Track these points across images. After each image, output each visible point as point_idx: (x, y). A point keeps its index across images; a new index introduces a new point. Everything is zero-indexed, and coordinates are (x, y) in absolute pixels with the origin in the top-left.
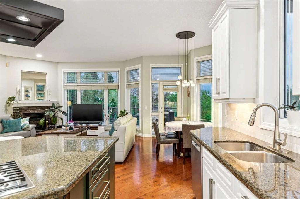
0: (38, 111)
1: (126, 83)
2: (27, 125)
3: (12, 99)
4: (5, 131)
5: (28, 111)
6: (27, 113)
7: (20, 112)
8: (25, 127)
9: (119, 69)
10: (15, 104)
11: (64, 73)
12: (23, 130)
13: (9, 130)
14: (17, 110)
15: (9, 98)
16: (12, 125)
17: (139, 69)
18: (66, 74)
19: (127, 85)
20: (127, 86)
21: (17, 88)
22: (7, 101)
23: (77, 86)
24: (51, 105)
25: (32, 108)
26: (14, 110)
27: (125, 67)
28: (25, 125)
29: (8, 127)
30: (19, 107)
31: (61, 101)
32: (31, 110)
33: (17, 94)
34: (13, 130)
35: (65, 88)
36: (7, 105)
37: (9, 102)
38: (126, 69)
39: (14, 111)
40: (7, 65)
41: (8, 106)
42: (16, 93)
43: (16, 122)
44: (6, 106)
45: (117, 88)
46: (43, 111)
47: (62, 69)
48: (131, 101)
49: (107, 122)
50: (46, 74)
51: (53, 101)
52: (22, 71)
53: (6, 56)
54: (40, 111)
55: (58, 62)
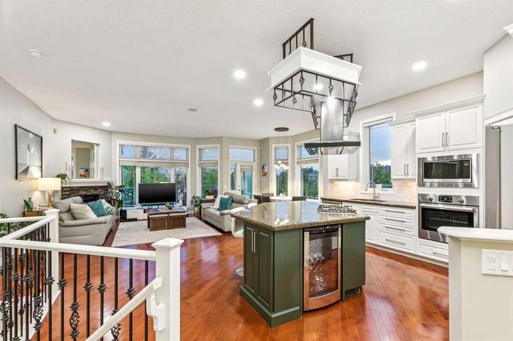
0: (91, 192)
1: (199, 161)
2: (110, 208)
7: (70, 193)
8: (109, 210)
9: (189, 147)
10: (67, 184)
14: (67, 191)
15: (57, 176)
16: (98, 209)
18: (121, 146)
19: (199, 163)
21: (66, 163)
23: (139, 162)
24: (106, 184)
25: (84, 189)
26: (63, 191)
27: (197, 145)
28: (108, 208)
30: (70, 187)
31: (116, 179)
33: (66, 170)
34: (101, 214)
35: (121, 165)
39: (64, 193)
45: (187, 166)
46: (96, 192)
47: (117, 141)
48: (202, 179)
49: (181, 202)
50: (97, 145)
51: (107, 179)
52: (72, 140)
53: (54, 119)
54: (93, 192)
55: (111, 132)
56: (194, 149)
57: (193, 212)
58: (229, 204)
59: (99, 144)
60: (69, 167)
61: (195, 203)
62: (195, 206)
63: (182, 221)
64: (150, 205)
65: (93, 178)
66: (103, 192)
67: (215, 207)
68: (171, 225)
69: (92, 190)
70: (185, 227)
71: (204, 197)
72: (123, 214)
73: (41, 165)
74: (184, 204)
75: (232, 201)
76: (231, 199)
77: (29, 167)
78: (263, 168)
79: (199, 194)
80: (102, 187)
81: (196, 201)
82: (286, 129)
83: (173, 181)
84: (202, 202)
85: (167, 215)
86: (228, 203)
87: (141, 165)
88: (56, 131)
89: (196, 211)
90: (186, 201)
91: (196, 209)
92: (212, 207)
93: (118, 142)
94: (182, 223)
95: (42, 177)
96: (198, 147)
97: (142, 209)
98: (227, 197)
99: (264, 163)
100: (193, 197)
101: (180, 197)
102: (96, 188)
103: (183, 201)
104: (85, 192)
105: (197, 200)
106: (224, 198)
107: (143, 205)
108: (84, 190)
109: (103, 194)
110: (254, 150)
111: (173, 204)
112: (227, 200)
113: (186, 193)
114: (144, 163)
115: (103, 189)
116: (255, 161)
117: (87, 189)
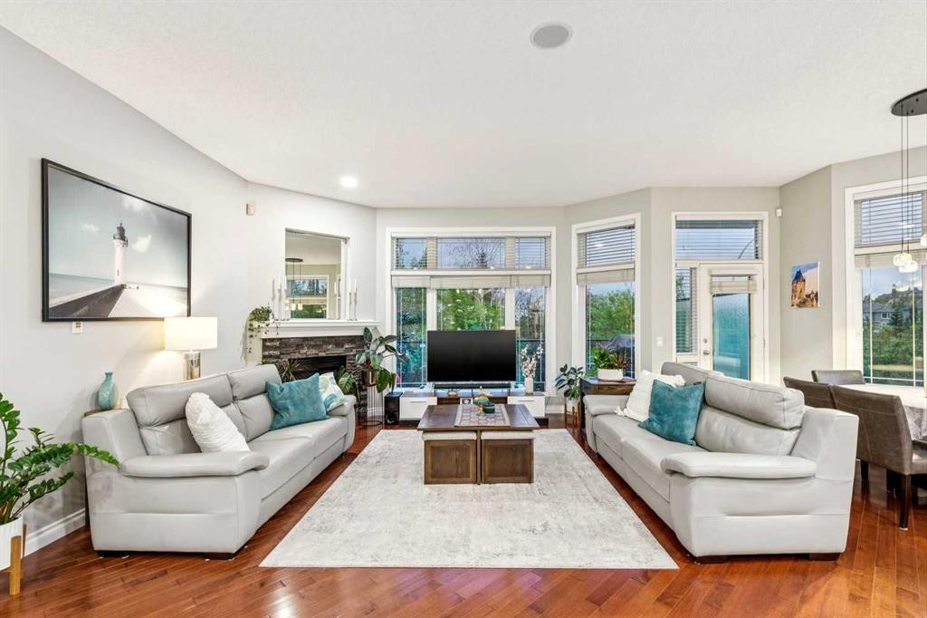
0: (328, 350)
1: (578, 268)
2: (338, 399)
3: (261, 315)
4: (284, 421)
5: (302, 351)
6: (300, 356)
7: (281, 354)
9: (553, 230)
10: (271, 331)
11: (392, 238)
12: (330, 414)
13: (295, 419)
14: (275, 348)
15: (253, 313)
16: (302, 401)
17: (633, 227)
18: (395, 241)
19: (578, 274)
20: (582, 277)
21: (274, 281)
22: (249, 323)
23: (432, 277)
24: (360, 333)
25: (312, 343)
26: (265, 348)
27: (574, 223)
28: (333, 397)
29: (290, 407)
30: (281, 339)
31: (385, 320)
32: (310, 347)
33: (273, 299)
34: (307, 418)
35: (395, 285)
36: (249, 333)
37: (256, 324)
38: (577, 229)
39: (267, 353)
40: (251, 211)
41: (251, 336)
42: (271, 295)
43: (309, 390)
44: (245, 336)
45: (547, 283)
46: (339, 351)
47: (387, 229)
48: (587, 320)
49: (529, 381)
50: (346, 240)
51: (365, 320)
52: (288, 231)
53: (245, 182)
54: (333, 351)
55: (375, 209)
56: (564, 234)
57: (563, 408)
58: (693, 413)
59: (349, 238)
60: (280, 291)
61: (567, 388)
62: (566, 394)
63: (519, 458)
64: (452, 387)
65: (339, 319)
66: (354, 352)
67: (629, 412)
68: (487, 468)
69: (330, 347)
70: (530, 481)
71: (592, 371)
72: (392, 406)
73: (186, 286)
74: (539, 387)
75: (705, 402)
76: (698, 394)
77: (122, 287)
78: (798, 277)
79: (578, 359)
80: (352, 339)
81: (571, 382)
83: (510, 324)
84: (585, 389)
85: (473, 436)
86: (684, 409)
87: (436, 284)
88: (251, 209)
89: (570, 410)
90: (544, 380)
91: (572, 405)
92: (620, 413)
93: (389, 231)
94: (519, 467)
95: (189, 314)
96: (577, 228)
97: (435, 394)
98: (676, 381)
99: (799, 263)
100: (563, 370)
101: (526, 367)
102: (338, 341)
103: (537, 378)
104: (314, 351)
105: (572, 377)
106: (669, 389)
107: (437, 387)
108: (313, 347)
109: (354, 355)
111: (508, 386)
112: (682, 395)
113: (544, 355)
114: (445, 279)
115: (355, 343)
116: (762, 258)
117: (318, 343)
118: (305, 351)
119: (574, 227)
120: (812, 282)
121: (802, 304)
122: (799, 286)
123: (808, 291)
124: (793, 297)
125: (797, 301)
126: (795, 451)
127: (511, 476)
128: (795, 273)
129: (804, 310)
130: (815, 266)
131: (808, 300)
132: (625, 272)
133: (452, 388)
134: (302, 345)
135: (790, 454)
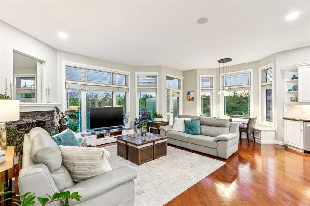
0: (38, 118)
1: (137, 87)
8: (82, 142)
9: (129, 73)
11: (65, 65)
18: (67, 67)
19: (137, 89)
20: (139, 90)
23: (85, 85)
24: (53, 109)
25: (30, 115)
32: (28, 117)
35: (67, 87)
45: (127, 91)
46: (43, 119)
49: (127, 125)
50: (42, 62)
51: (54, 103)
52: (14, 51)
54: (40, 119)
55: (56, 50)
59: (44, 62)
66: (49, 119)
67: (176, 129)
68: (156, 154)
69: (38, 117)
70: (166, 154)
75: (201, 124)
76: (199, 122)
78: (189, 94)
80: (48, 112)
82: (229, 60)
83: (114, 105)
85: (152, 144)
86: (196, 126)
87: (87, 88)
92: (173, 130)
93: (64, 62)
94: (163, 150)
98: (189, 119)
99: (189, 90)
100: (136, 120)
102: (42, 114)
104: (30, 120)
105: (138, 122)
107: (95, 131)
108: (30, 117)
109: (49, 120)
110: (179, 79)
115: (49, 114)
116: (180, 88)
117: (33, 115)
118: (26, 120)
119: (136, 73)
120: (192, 95)
121: (190, 100)
122: (189, 96)
123: (191, 97)
124: (187, 98)
125: (188, 99)
126: (230, 132)
127: (162, 154)
128: (188, 93)
129: (190, 102)
130: (193, 91)
131: (191, 99)
132: (154, 89)
133: (101, 130)
134: (24, 116)
135: (229, 133)
